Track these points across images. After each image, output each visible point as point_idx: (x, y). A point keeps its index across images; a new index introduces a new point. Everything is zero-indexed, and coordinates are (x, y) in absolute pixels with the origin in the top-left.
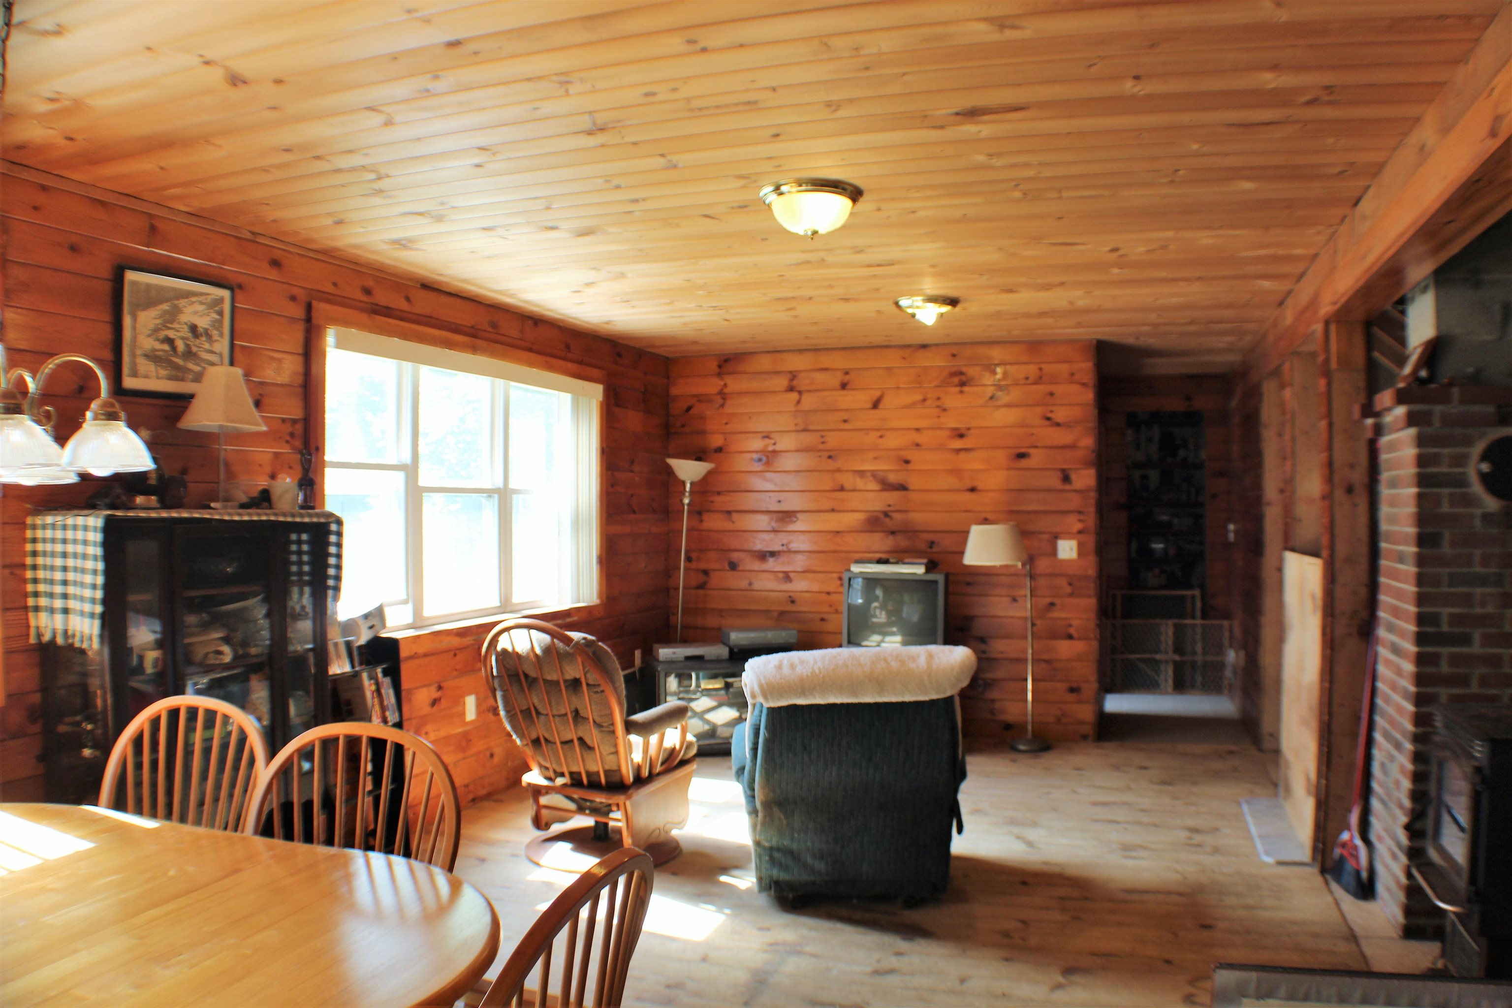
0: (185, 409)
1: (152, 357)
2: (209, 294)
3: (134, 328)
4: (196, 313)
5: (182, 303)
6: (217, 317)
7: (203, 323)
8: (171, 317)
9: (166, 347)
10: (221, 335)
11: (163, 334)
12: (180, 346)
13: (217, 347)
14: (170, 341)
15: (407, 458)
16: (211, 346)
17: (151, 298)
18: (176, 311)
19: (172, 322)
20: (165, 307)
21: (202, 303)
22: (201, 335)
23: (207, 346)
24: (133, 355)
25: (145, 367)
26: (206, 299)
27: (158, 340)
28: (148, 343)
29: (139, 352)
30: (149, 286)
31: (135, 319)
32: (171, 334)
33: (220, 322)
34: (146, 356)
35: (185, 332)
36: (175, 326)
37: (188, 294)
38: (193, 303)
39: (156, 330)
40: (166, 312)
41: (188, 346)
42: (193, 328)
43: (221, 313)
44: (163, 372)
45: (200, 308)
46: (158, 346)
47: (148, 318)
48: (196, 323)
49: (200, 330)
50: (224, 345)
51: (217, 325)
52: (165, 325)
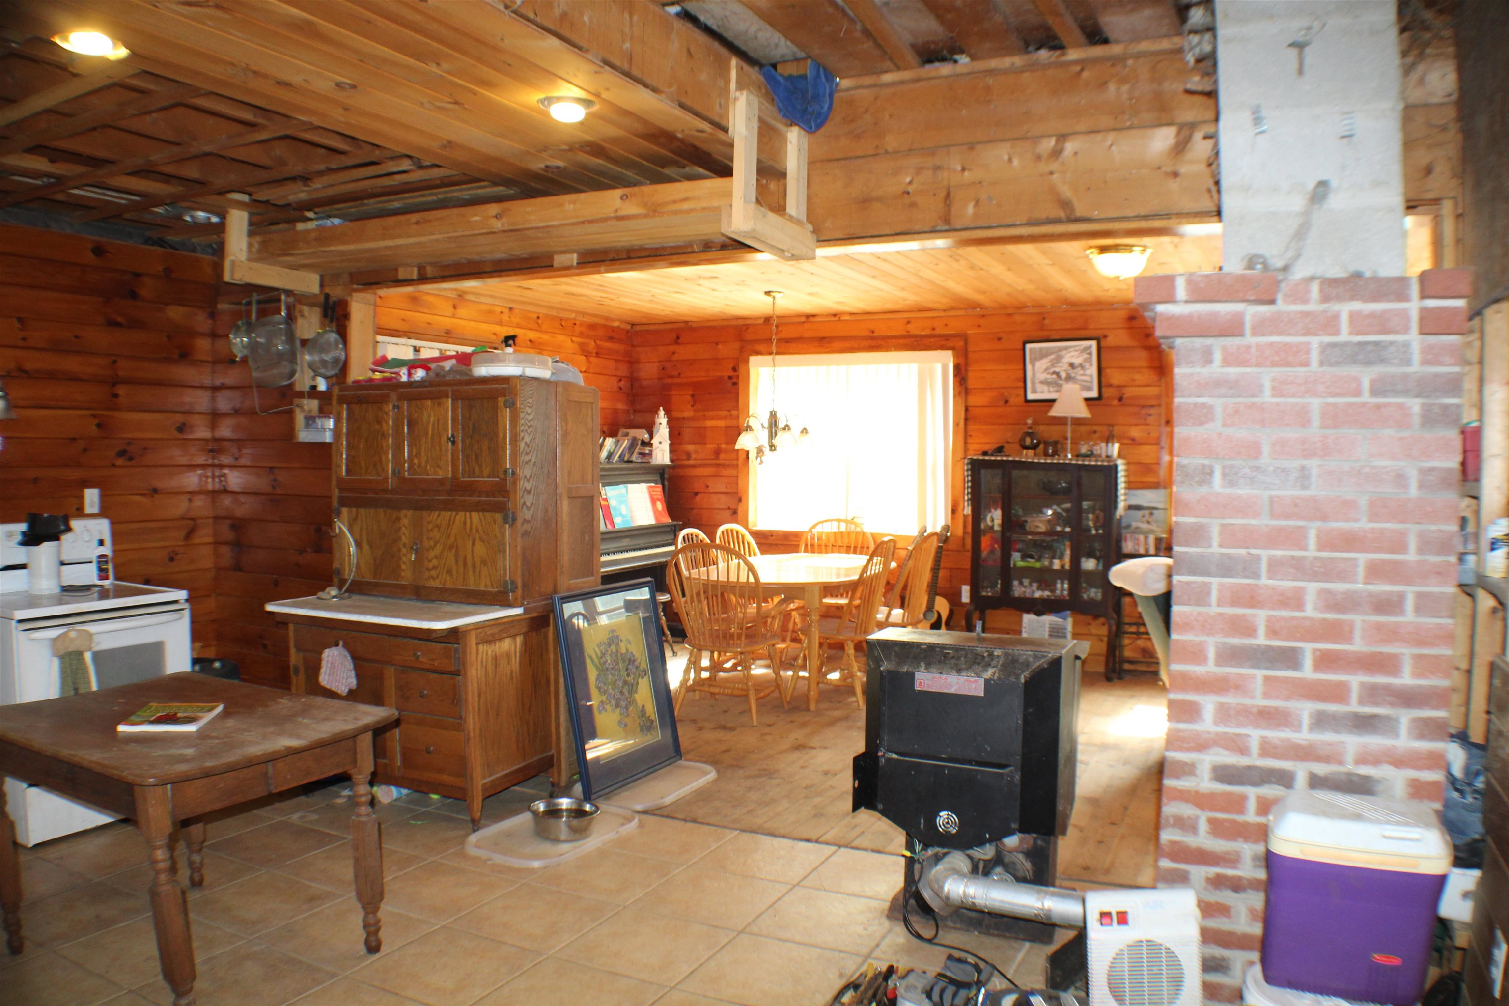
0: (1051, 406)
1: (1045, 382)
2: (1081, 346)
3: (1033, 370)
4: (1073, 356)
5: (1064, 352)
6: (1087, 356)
7: (1077, 361)
8: (1056, 361)
9: (1054, 376)
10: (1091, 365)
11: (1052, 370)
12: (1063, 375)
13: (1088, 372)
14: (1057, 374)
16: (1084, 372)
17: (1043, 354)
18: (1059, 358)
19: (1057, 364)
20: (1052, 357)
21: (1076, 351)
22: (1078, 367)
23: (1081, 372)
24: (1033, 383)
25: (1039, 387)
26: (1080, 349)
27: (1049, 374)
28: (1042, 376)
29: (1037, 381)
30: (1041, 349)
31: (1033, 366)
32: (1057, 370)
33: (1090, 358)
34: (1042, 382)
35: (1066, 367)
36: (1060, 365)
37: (1066, 348)
38: (1070, 353)
39: (1048, 369)
40: (1052, 360)
41: (1068, 374)
42: (1072, 365)
43: (1090, 354)
44: (1052, 389)
45: (1076, 354)
46: (1049, 376)
47: (1042, 364)
48: (1073, 361)
49: (1076, 365)
50: (1093, 370)
51: (1088, 360)
52: (1053, 366)
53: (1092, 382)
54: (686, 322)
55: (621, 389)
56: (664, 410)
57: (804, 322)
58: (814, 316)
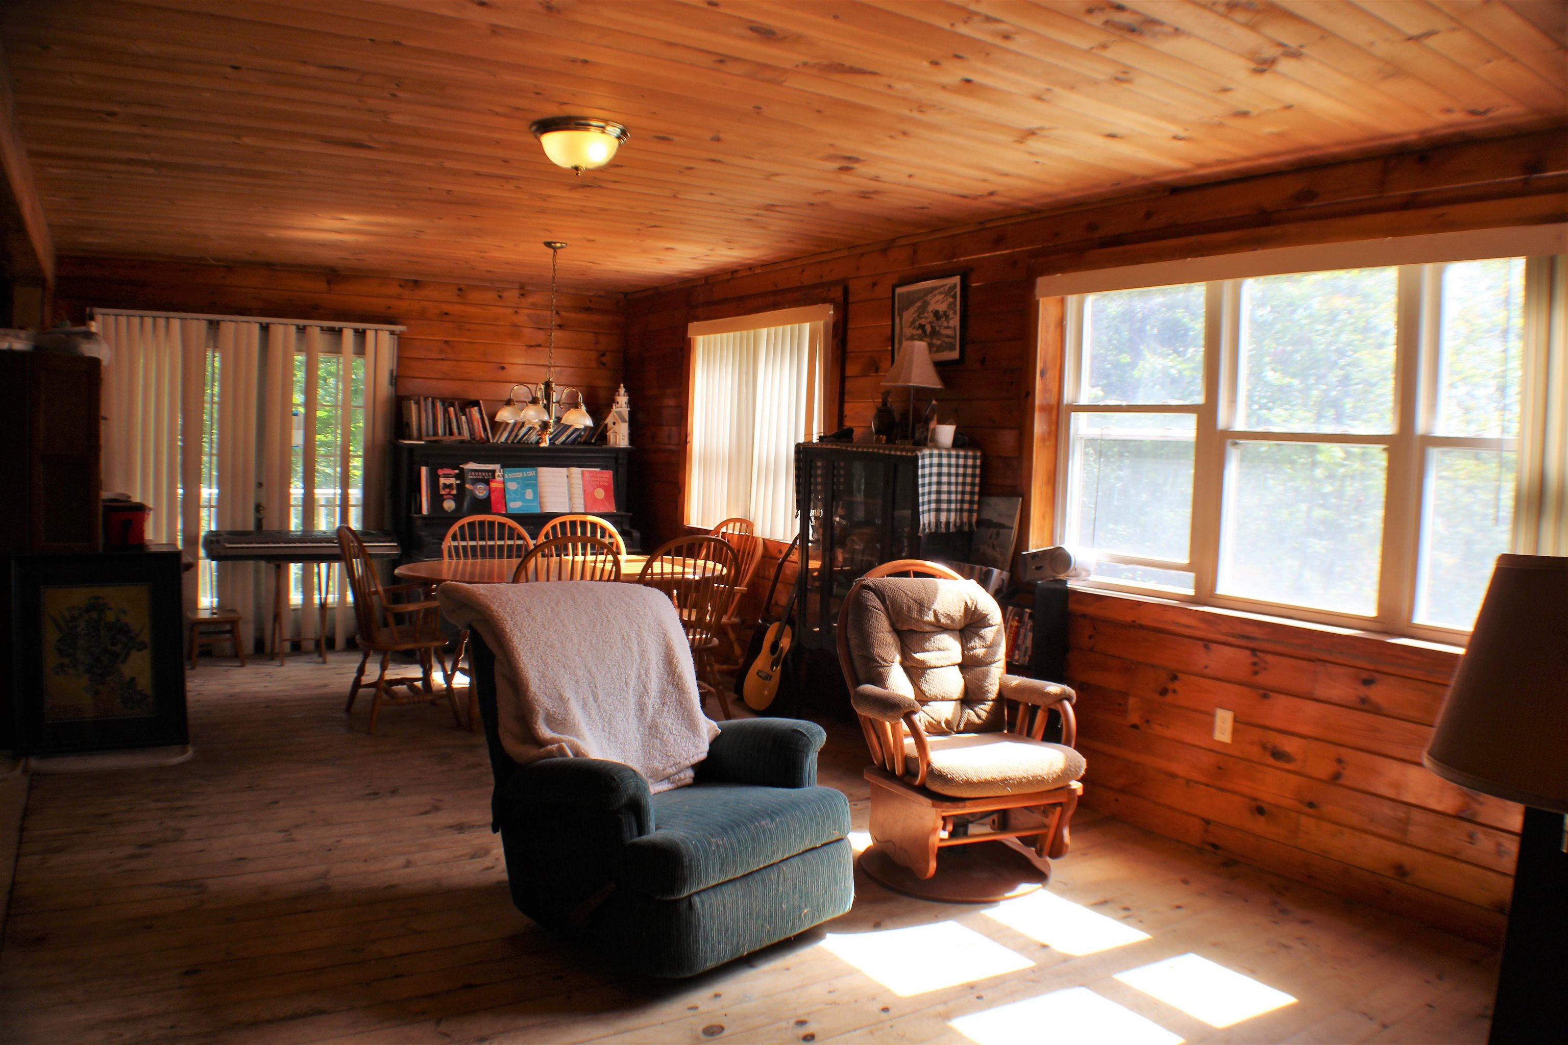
2: (946, 285)
3: (901, 324)
4: (938, 301)
5: (929, 297)
6: (952, 300)
7: (942, 308)
8: (922, 310)
9: (920, 331)
10: (955, 313)
11: (917, 324)
12: (928, 328)
13: (952, 323)
14: (923, 328)
15: (1200, 399)
16: (948, 323)
17: (910, 300)
18: (926, 304)
19: (923, 313)
20: (919, 304)
21: (941, 293)
22: (942, 317)
23: (945, 324)
24: (900, 342)
26: (945, 289)
27: (914, 328)
28: (909, 332)
29: (903, 339)
30: (909, 293)
31: (902, 317)
32: (923, 321)
33: (954, 303)
35: (931, 317)
36: (926, 315)
37: (932, 290)
38: (935, 295)
39: (914, 321)
40: (919, 308)
41: (933, 328)
42: (936, 314)
43: (954, 297)
45: (940, 297)
46: (915, 332)
47: (909, 315)
48: (938, 309)
49: (941, 313)
50: (955, 321)
51: (952, 306)
52: (919, 317)
53: (955, 338)
54: (656, 288)
55: (603, 364)
56: (625, 387)
57: (730, 279)
58: (736, 271)
